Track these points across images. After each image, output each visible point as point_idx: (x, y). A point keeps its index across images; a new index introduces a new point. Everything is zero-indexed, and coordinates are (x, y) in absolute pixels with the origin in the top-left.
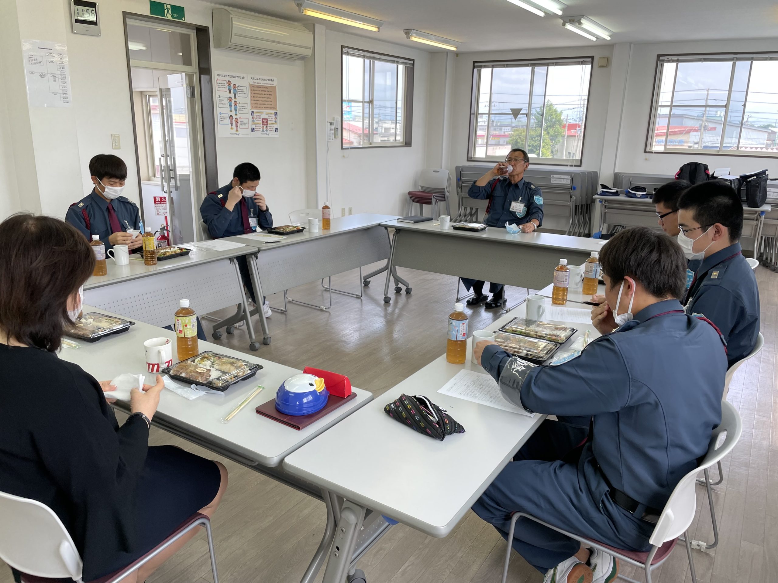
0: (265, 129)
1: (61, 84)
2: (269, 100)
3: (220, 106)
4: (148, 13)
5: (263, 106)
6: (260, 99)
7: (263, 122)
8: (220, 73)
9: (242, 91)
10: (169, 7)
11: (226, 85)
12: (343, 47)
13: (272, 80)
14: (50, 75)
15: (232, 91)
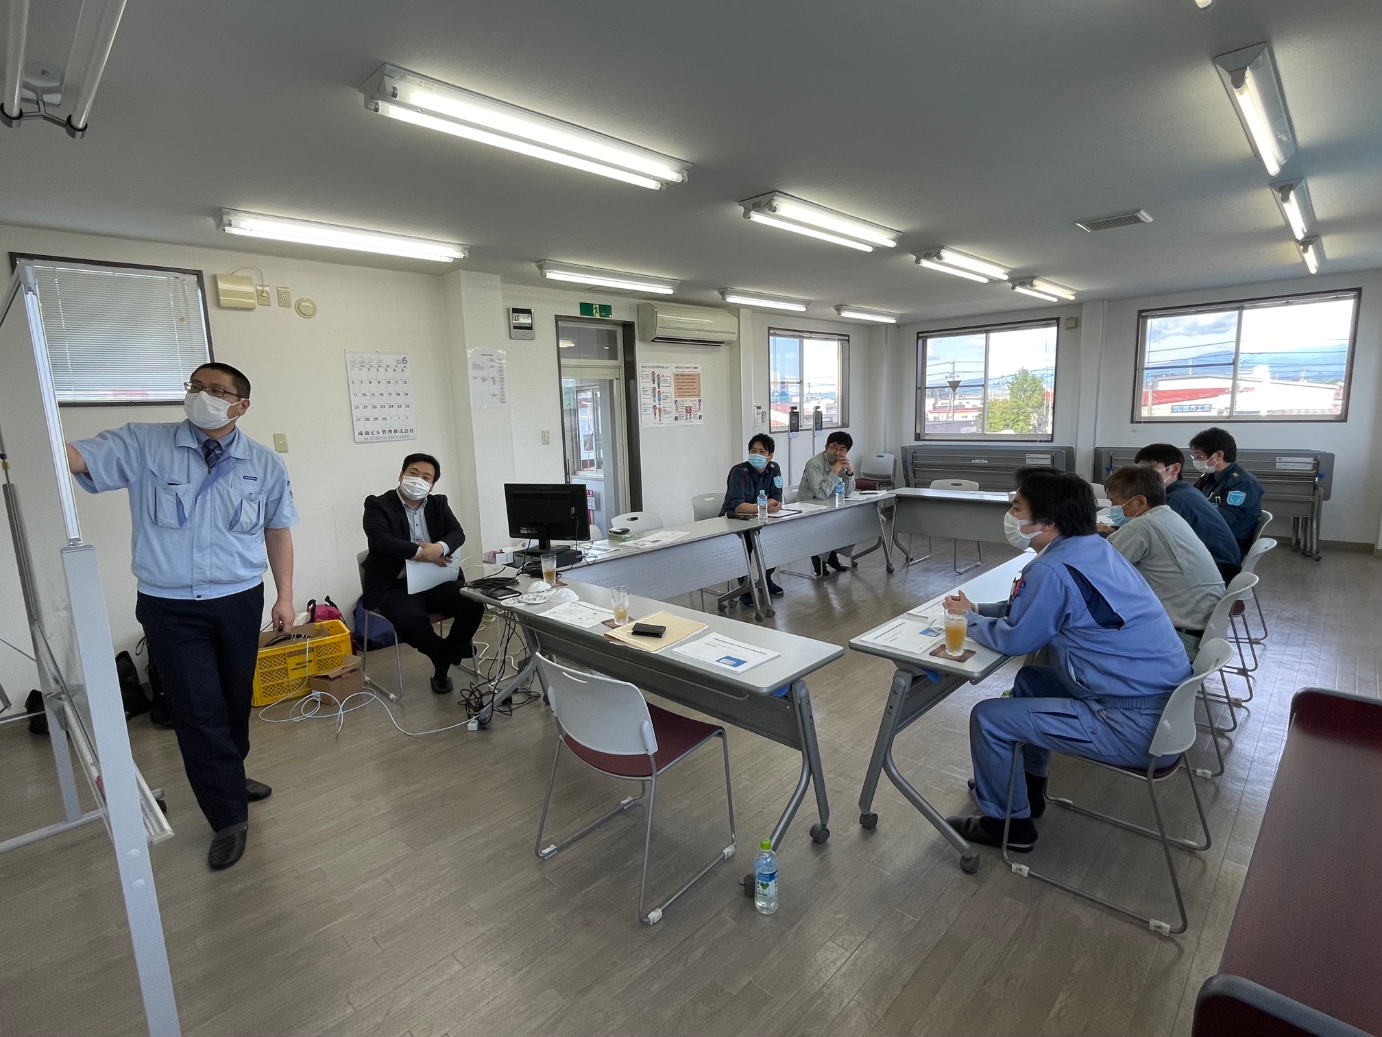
0: (688, 417)
1: (500, 387)
2: (692, 387)
3: (645, 396)
4: (579, 315)
5: (687, 394)
6: (684, 387)
7: (687, 410)
8: (644, 365)
9: (666, 381)
10: (597, 306)
11: (650, 376)
12: (769, 328)
13: (696, 368)
14: (490, 379)
15: (656, 382)
